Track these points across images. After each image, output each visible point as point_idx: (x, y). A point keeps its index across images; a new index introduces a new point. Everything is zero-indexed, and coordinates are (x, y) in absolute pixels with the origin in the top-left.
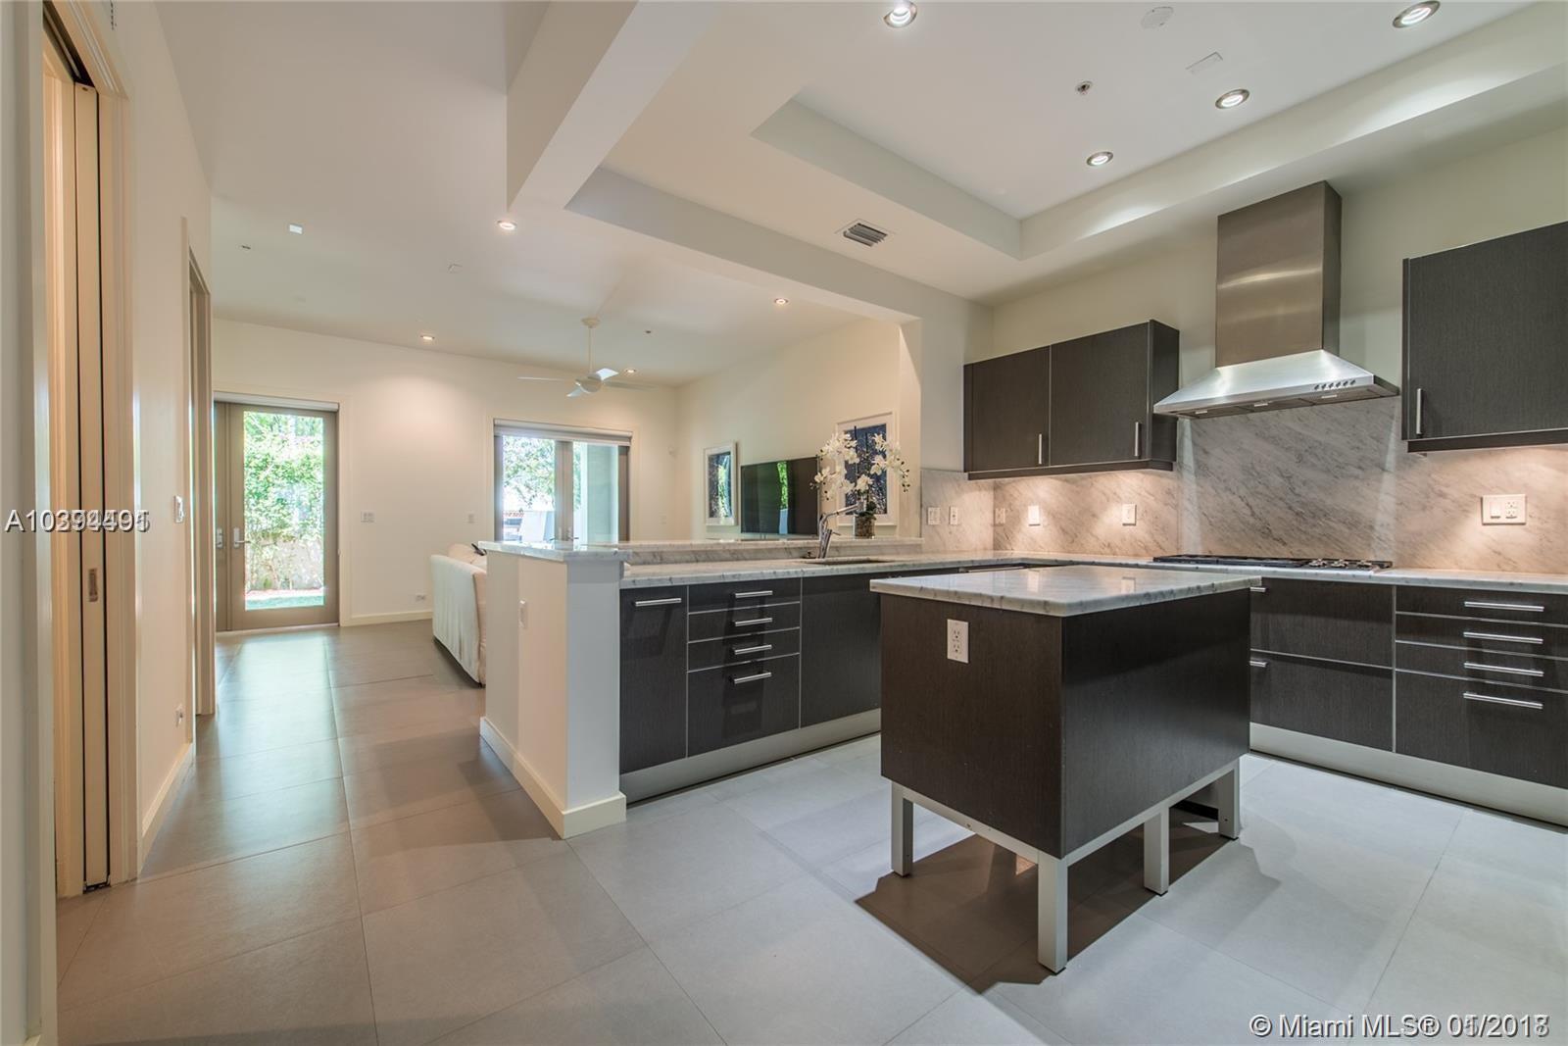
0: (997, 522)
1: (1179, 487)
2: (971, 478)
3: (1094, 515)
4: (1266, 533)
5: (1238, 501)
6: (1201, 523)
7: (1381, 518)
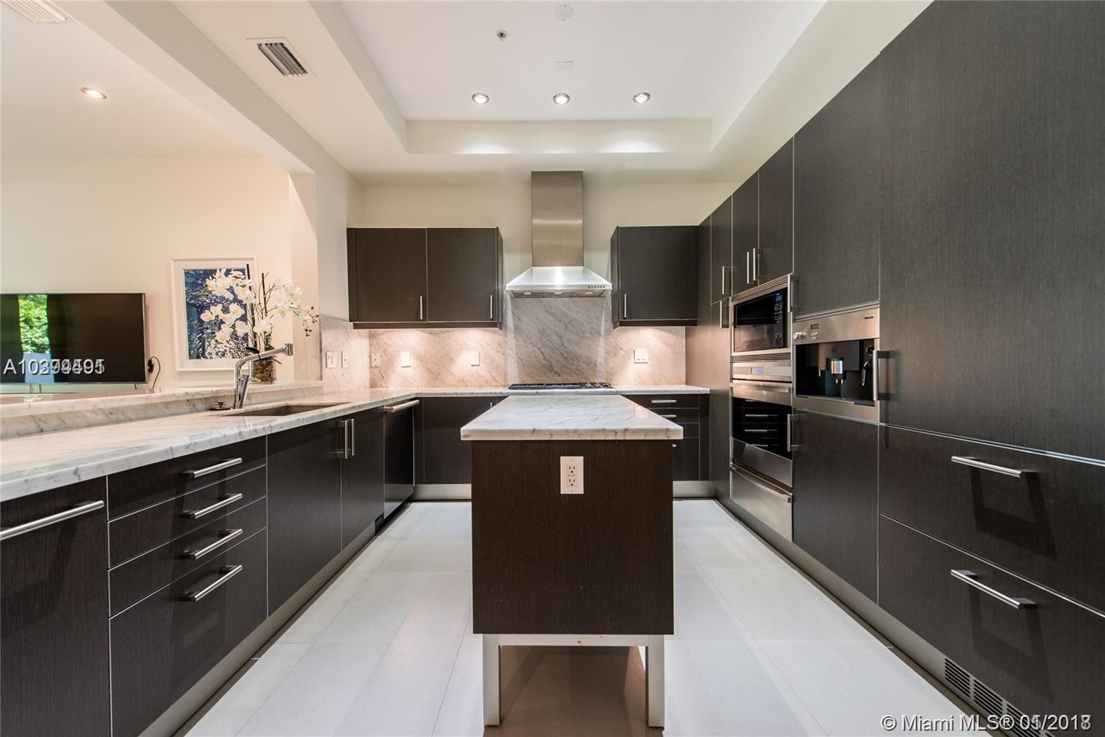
0: (373, 365)
1: (505, 341)
2: (356, 327)
3: (451, 359)
4: (551, 369)
5: (537, 350)
6: (518, 364)
7: (600, 360)
